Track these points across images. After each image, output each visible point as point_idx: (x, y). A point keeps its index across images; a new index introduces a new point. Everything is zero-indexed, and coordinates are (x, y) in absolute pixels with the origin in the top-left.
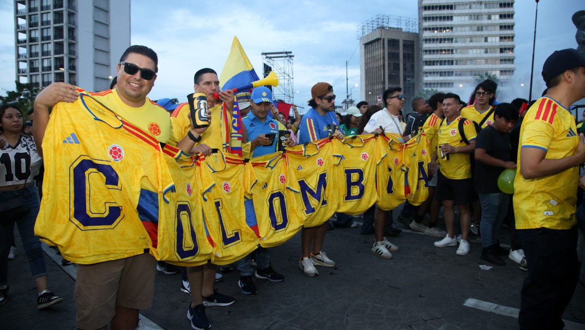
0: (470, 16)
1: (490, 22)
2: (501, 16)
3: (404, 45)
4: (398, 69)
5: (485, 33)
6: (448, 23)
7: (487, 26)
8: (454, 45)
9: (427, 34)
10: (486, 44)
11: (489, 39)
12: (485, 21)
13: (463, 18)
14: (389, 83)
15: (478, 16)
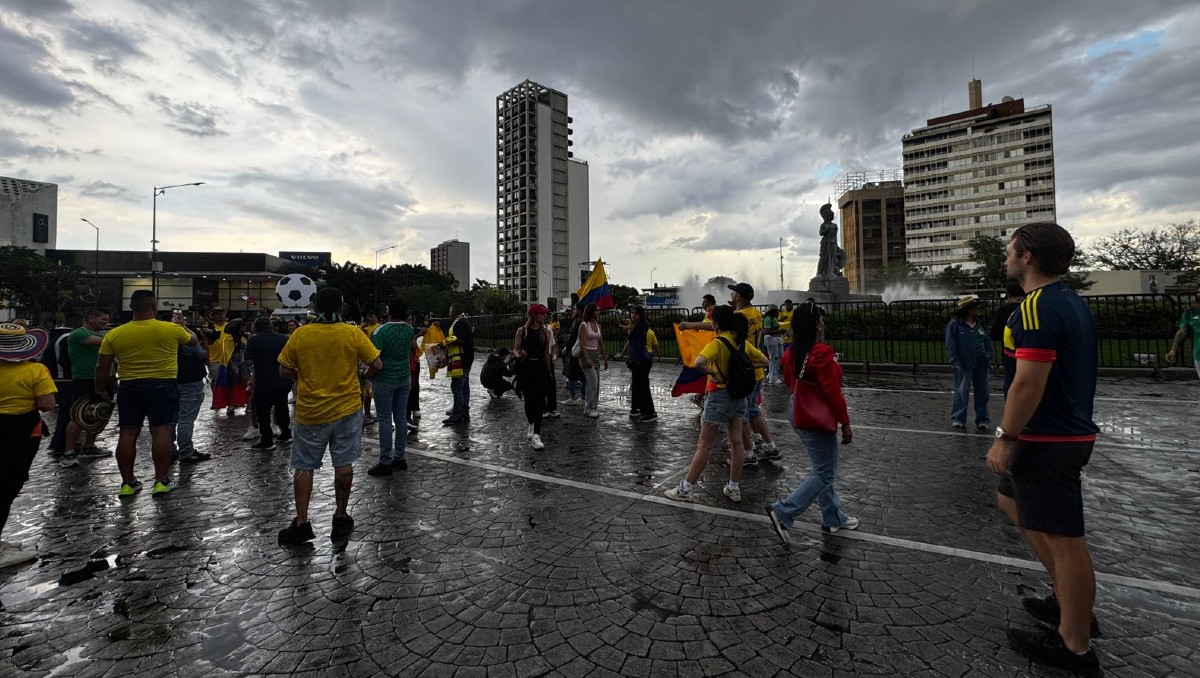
0: (974, 157)
1: (1008, 160)
2: (1027, 150)
3: (889, 206)
4: (880, 235)
5: (999, 177)
6: (941, 171)
7: (1002, 167)
8: (950, 199)
9: (913, 189)
10: (1002, 192)
11: (1007, 185)
12: (1000, 160)
13: (963, 162)
14: (864, 254)
15: (986, 156)
